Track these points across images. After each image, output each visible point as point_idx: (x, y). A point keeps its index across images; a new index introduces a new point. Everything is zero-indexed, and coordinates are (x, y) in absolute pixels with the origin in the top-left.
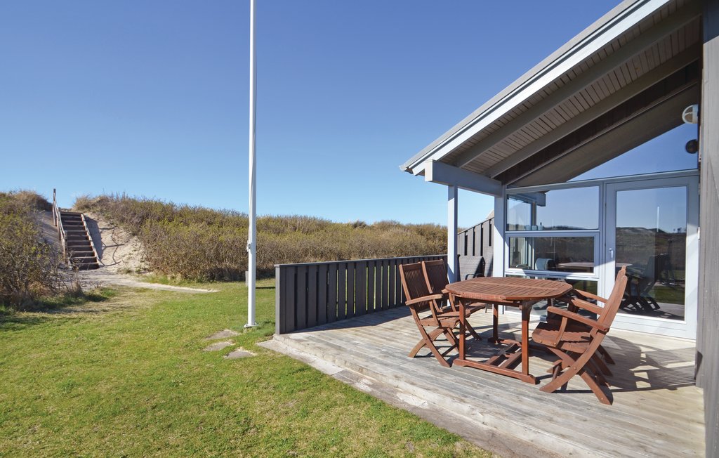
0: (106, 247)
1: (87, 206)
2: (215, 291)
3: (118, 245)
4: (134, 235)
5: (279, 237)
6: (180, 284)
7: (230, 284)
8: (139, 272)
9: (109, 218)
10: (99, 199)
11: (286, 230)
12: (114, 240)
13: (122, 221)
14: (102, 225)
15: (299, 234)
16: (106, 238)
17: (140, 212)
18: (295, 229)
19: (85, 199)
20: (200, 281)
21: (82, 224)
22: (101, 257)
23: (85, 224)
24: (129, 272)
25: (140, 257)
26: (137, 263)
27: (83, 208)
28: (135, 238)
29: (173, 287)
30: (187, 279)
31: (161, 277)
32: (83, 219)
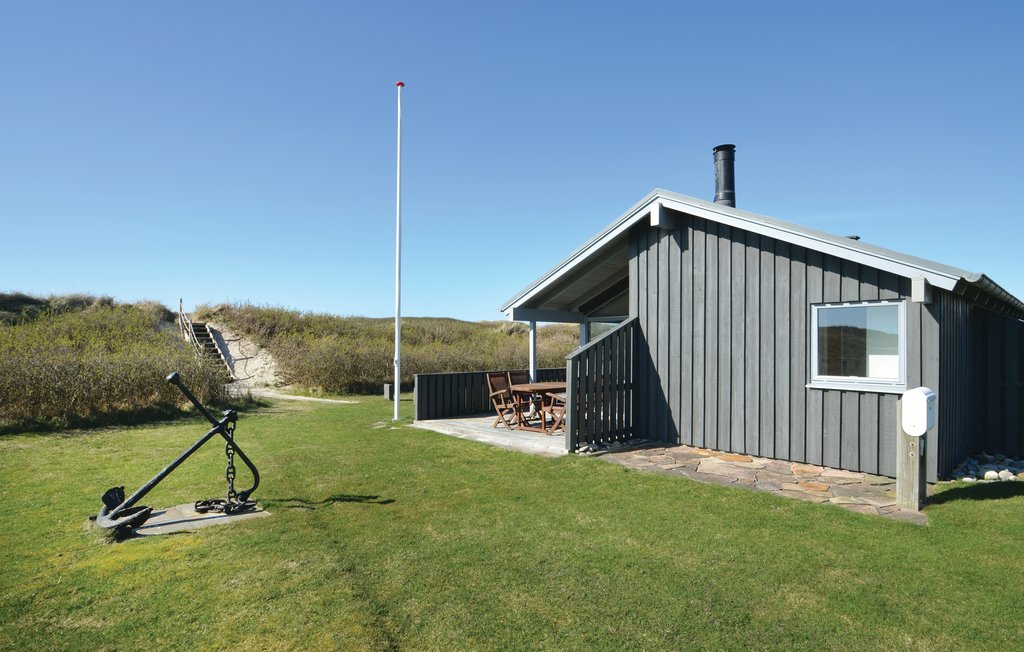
0: (236, 360)
1: (208, 316)
2: (357, 402)
3: (247, 358)
4: (262, 347)
5: (415, 349)
6: (322, 397)
7: (367, 397)
8: (276, 385)
9: (233, 329)
10: (220, 307)
11: (424, 340)
12: (242, 353)
13: (249, 331)
14: (227, 336)
15: (438, 346)
16: (234, 350)
17: (268, 322)
18: (434, 338)
19: (205, 307)
20: (340, 394)
21: (208, 335)
22: (234, 372)
23: (211, 336)
24: (267, 385)
25: (272, 371)
26: (273, 378)
27: (204, 318)
28: (264, 350)
29: (316, 399)
30: (328, 391)
31: (302, 390)
32: (208, 330)
